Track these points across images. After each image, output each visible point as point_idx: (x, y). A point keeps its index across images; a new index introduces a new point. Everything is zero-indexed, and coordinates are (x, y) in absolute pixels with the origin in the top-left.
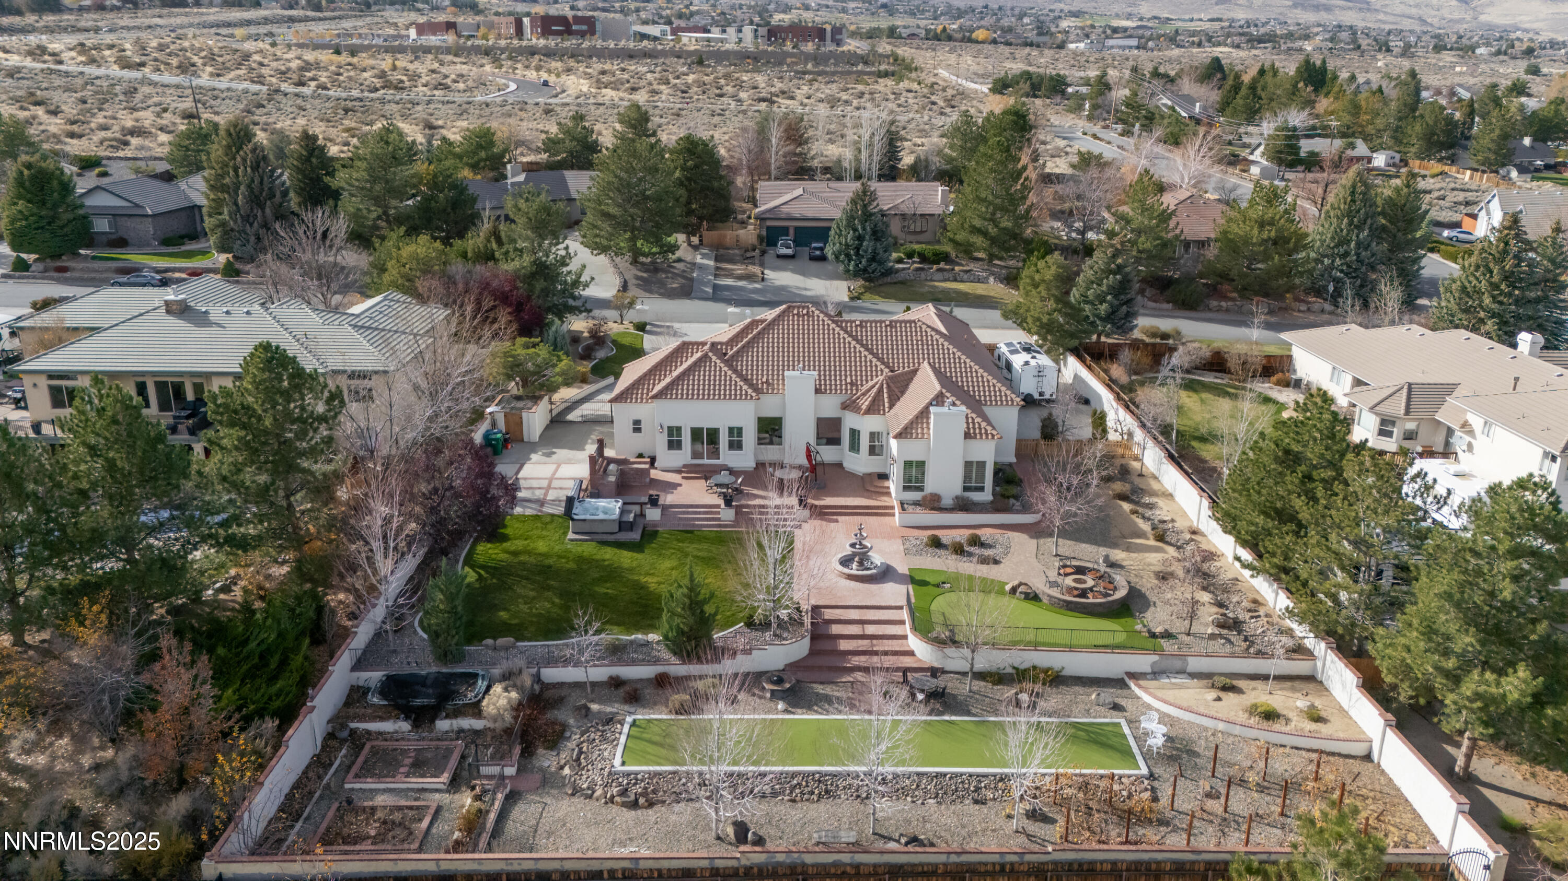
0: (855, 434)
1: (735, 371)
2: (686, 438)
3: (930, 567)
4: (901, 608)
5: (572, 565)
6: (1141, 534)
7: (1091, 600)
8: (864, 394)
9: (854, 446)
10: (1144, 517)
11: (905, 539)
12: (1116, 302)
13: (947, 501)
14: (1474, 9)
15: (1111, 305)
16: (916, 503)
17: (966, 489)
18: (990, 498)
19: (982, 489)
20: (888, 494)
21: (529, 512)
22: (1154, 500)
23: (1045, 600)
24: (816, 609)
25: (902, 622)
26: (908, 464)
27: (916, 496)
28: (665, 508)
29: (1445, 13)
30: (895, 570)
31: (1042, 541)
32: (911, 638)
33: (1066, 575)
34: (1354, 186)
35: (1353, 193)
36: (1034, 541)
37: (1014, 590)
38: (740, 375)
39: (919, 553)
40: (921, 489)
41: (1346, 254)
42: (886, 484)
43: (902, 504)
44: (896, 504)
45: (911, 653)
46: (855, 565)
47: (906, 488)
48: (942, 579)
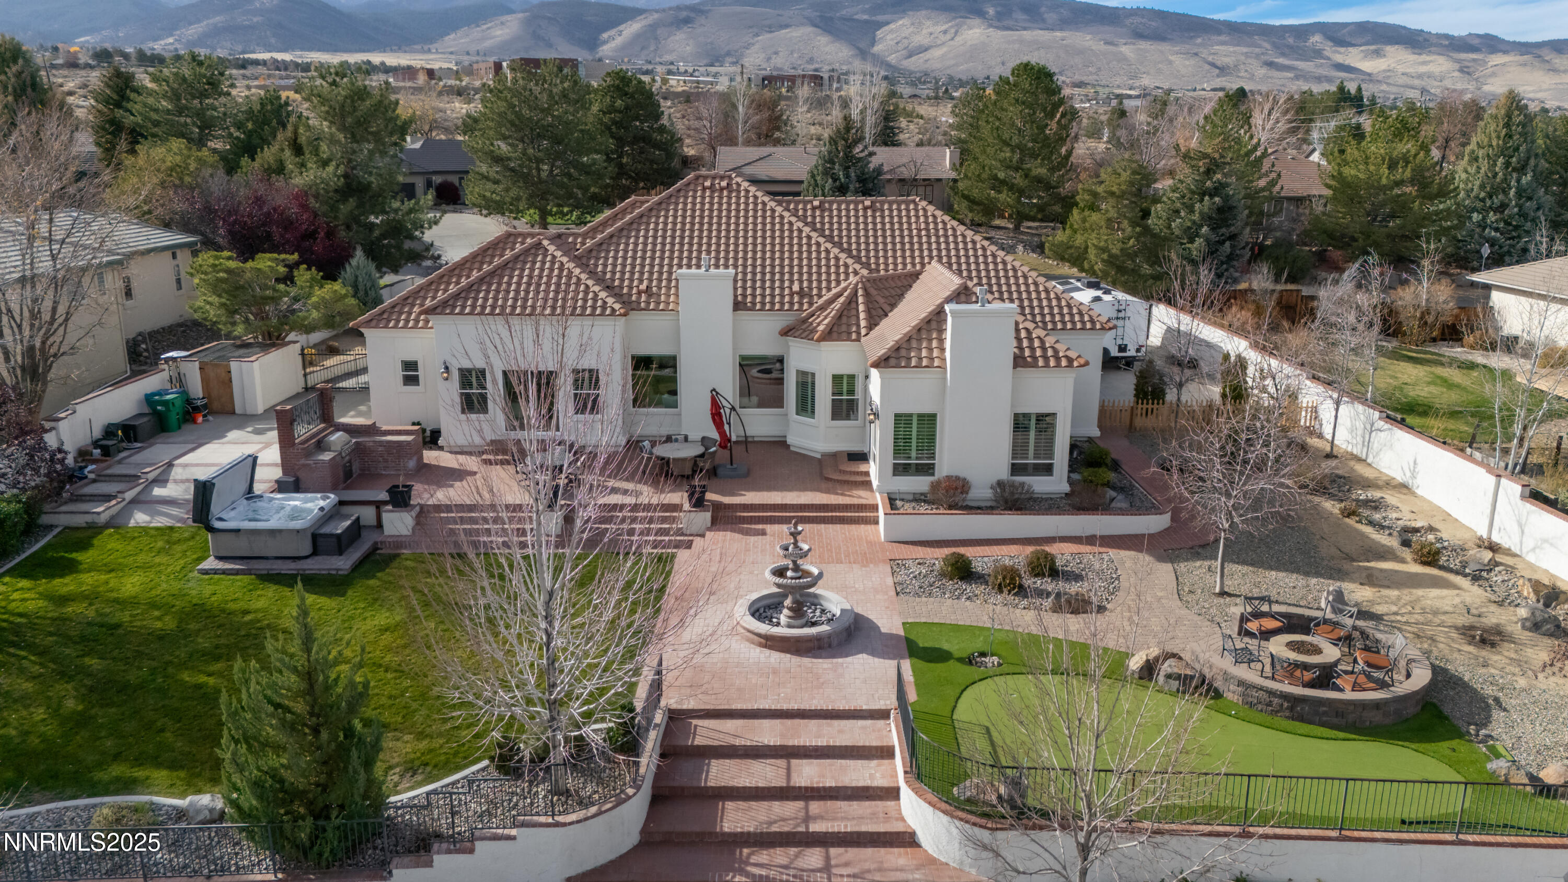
0: (806, 384)
1: (592, 274)
2: (495, 390)
3: (951, 619)
4: (884, 715)
5: (169, 623)
6: (1384, 554)
7: (1349, 695)
8: (822, 308)
9: (806, 405)
10: (1371, 523)
11: (896, 565)
12: (1214, 238)
13: (981, 492)
14: (1477, 80)
15: (1208, 241)
16: (919, 499)
17: (1016, 469)
18: (1066, 488)
19: (1048, 470)
20: (867, 485)
21: (161, 521)
22: (1376, 494)
23: (1232, 695)
24: (676, 717)
25: (886, 753)
26: (902, 420)
27: (920, 484)
28: (423, 512)
29: (1448, 83)
30: (874, 627)
31: (1183, 567)
32: (906, 793)
33: (1266, 635)
34: (1509, 116)
35: (1507, 125)
36: (1167, 567)
37: (1149, 670)
38: (600, 280)
39: (925, 591)
40: (927, 470)
41: (1503, 206)
42: (863, 468)
43: (892, 501)
44: (879, 499)
45: (907, 840)
46: (784, 616)
47: (900, 470)
48: (978, 644)
